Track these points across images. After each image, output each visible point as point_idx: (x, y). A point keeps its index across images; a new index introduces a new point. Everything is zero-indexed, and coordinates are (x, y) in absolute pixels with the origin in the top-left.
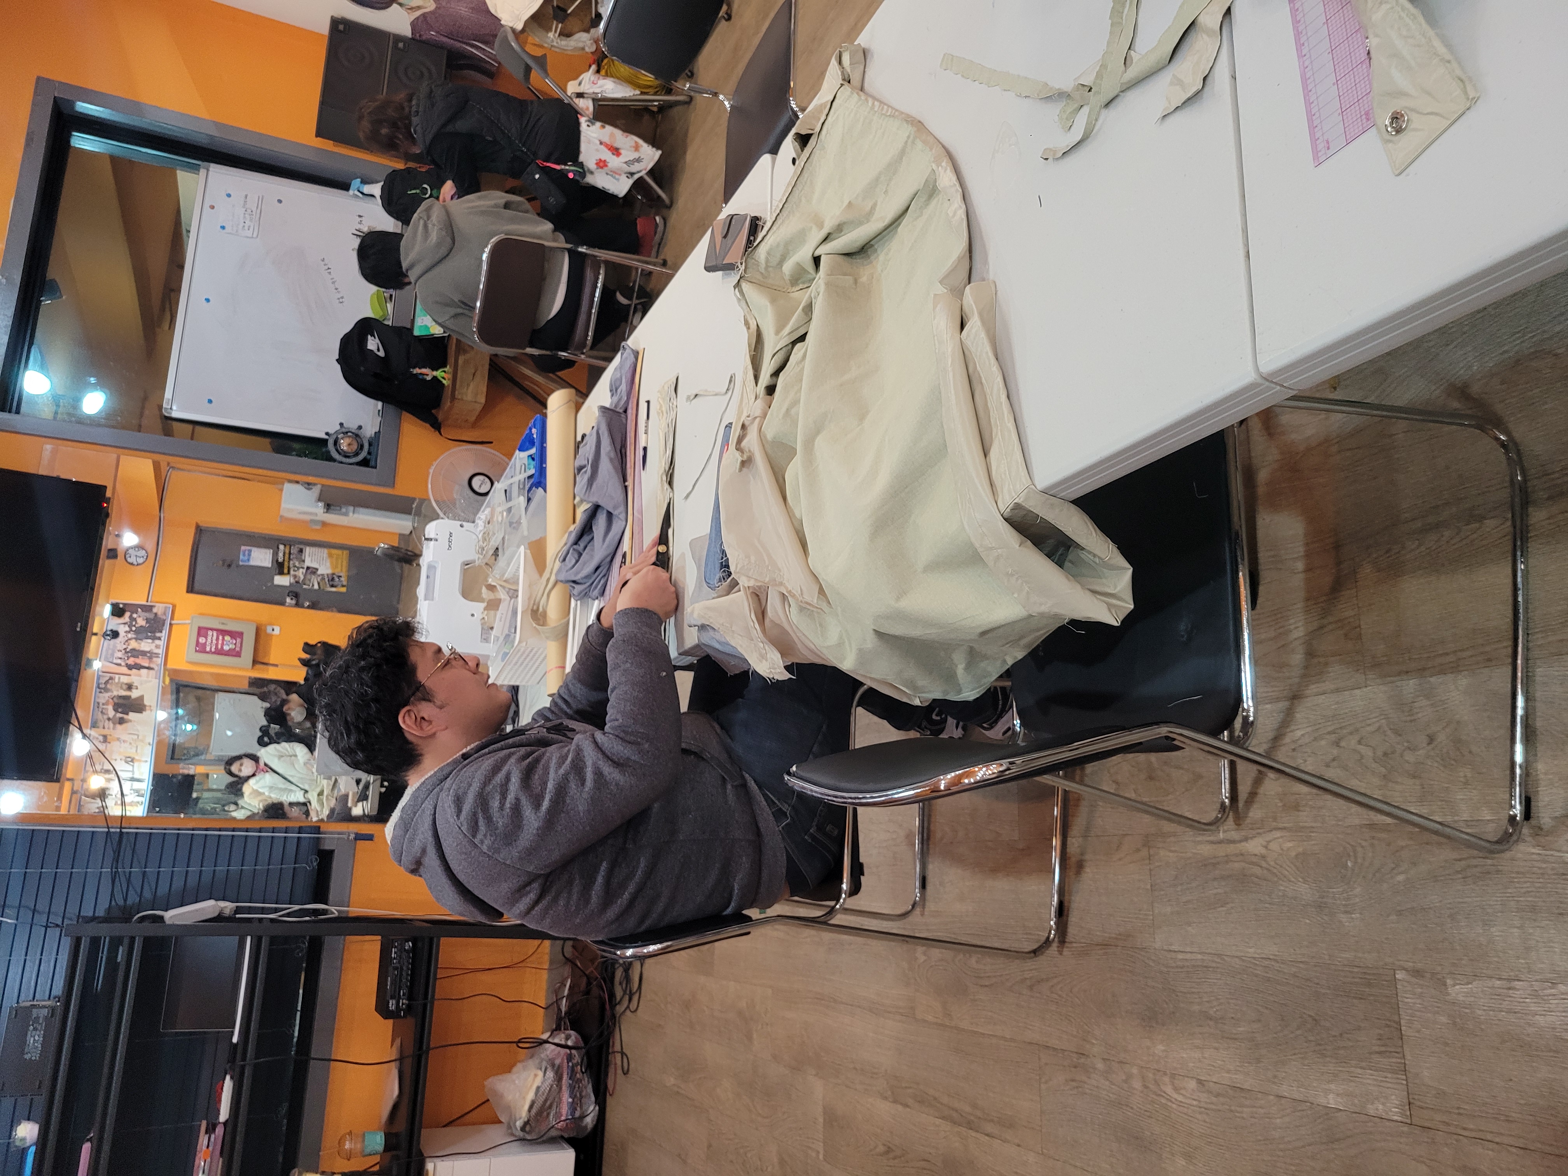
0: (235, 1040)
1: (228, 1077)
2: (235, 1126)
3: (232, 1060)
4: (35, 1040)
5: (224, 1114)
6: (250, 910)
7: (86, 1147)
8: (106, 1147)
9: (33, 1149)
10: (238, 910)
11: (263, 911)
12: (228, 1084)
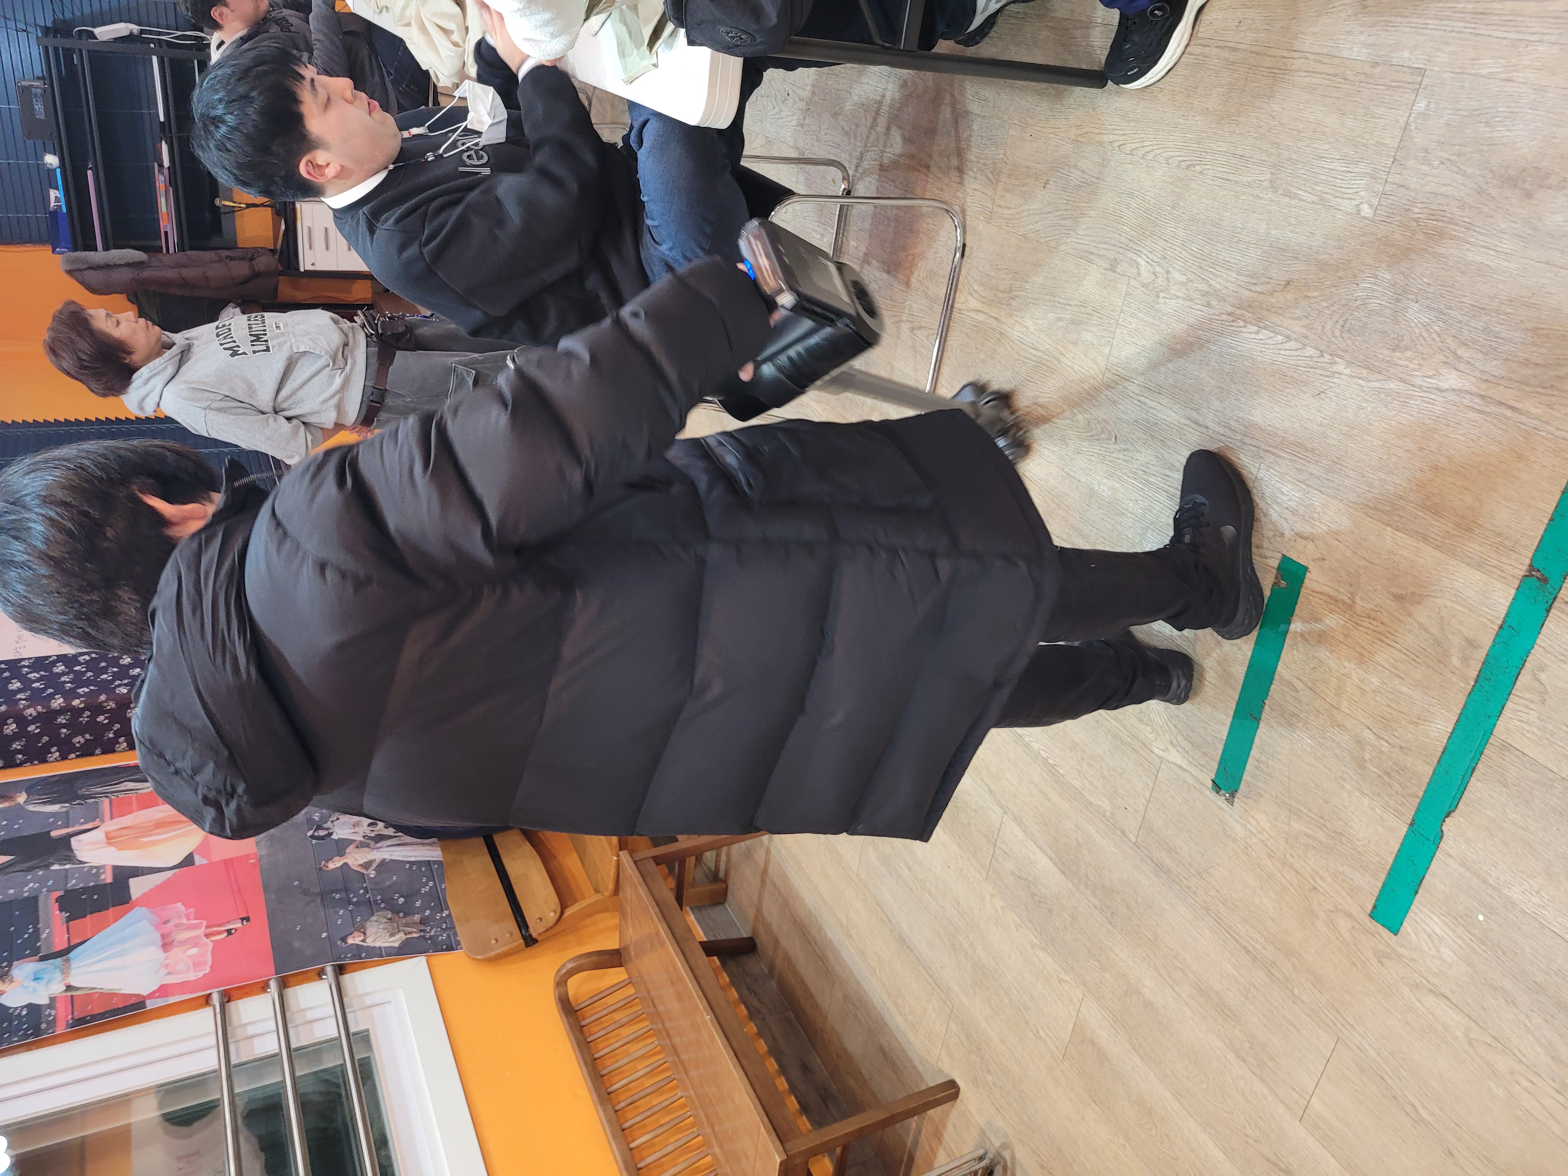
0: (162, 119)
1: (163, 142)
2: (175, 172)
3: (163, 131)
4: (39, 107)
5: (166, 163)
6: (150, 32)
7: (90, 173)
8: (101, 174)
9: (58, 170)
10: (142, 31)
11: (159, 34)
12: (165, 148)
